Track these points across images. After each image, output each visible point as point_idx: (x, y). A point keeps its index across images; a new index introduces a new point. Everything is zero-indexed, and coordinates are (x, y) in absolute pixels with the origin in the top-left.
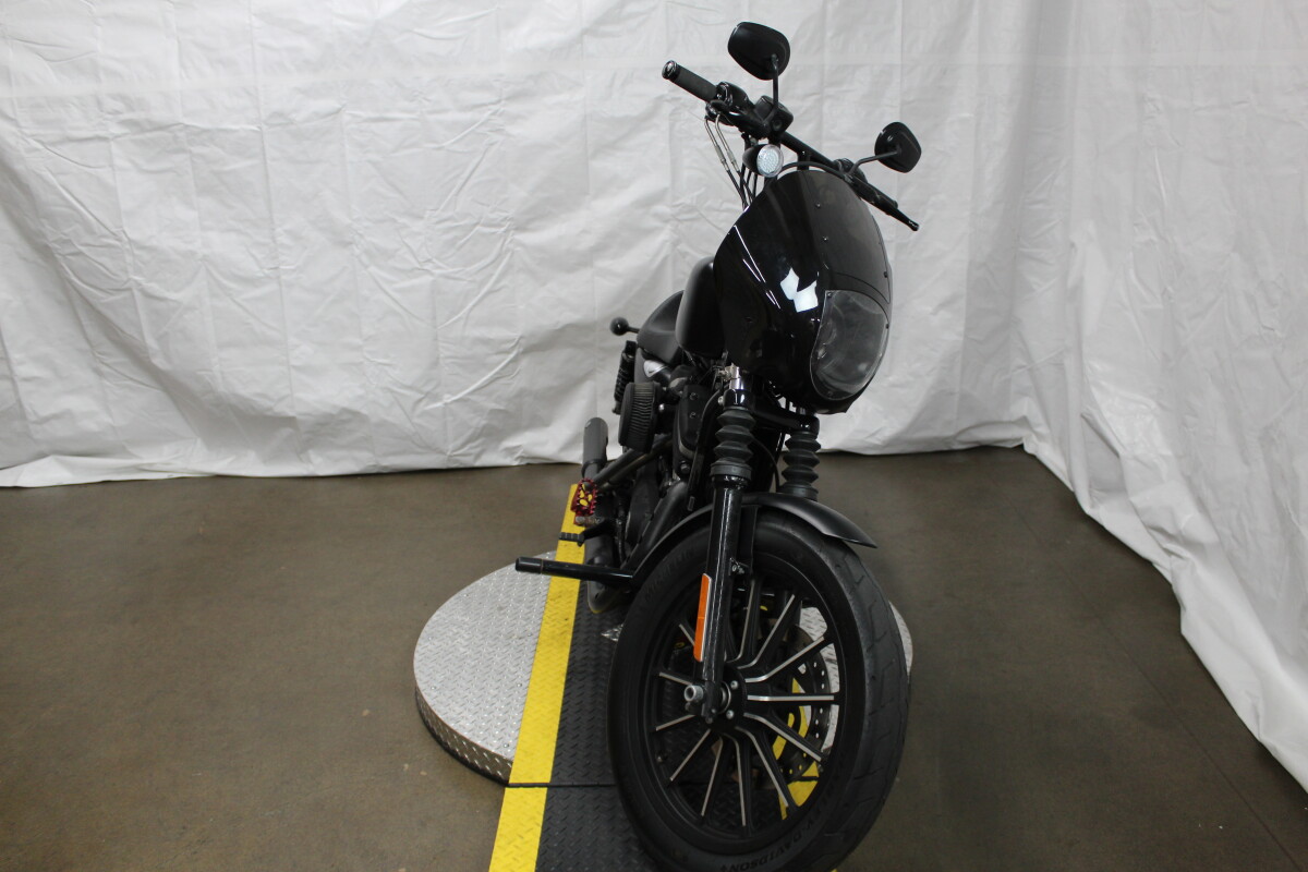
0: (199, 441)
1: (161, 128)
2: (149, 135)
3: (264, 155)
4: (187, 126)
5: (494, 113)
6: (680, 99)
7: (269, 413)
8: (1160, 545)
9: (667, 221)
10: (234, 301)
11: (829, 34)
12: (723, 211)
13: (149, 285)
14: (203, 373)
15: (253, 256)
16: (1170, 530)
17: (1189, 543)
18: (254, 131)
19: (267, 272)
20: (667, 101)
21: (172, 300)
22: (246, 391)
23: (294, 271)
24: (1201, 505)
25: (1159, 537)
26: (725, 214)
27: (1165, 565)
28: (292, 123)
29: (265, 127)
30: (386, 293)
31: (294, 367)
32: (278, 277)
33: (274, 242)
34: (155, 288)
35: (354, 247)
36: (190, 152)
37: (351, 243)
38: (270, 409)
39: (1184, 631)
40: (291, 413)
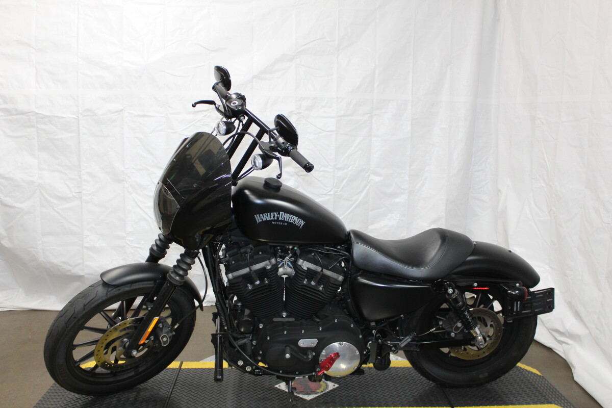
0: (21, 290)
1: (22, 113)
2: (14, 117)
3: (79, 131)
4: (37, 113)
5: (205, 116)
6: (300, 113)
7: (68, 273)
8: (556, 339)
9: (292, 176)
10: (55, 210)
11: (376, 84)
12: (321, 171)
13: (6, 198)
14: (32, 249)
15: (67, 185)
16: (562, 330)
17: (572, 336)
18: (74, 118)
19: (74, 194)
20: (295, 114)
21: (17, 208)
22: (55, 261)
23: (90, 194)
24: (577, 315)
25: (556, 334)
26: (322, 173)
27: (559, 349)
28: (96, 115)
29: (80, 117)
30: (140, 208)
31: (85, 247)
32: (81, 198)
33: (80, 178)
34: (8, 200)
35: (125, 182)
36: (37, 127)
37: (123, 181)
38: (70, 271)
39: (576, 379)
40: (81, 273)
